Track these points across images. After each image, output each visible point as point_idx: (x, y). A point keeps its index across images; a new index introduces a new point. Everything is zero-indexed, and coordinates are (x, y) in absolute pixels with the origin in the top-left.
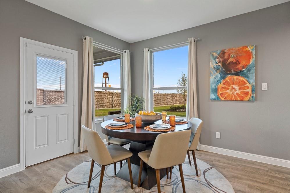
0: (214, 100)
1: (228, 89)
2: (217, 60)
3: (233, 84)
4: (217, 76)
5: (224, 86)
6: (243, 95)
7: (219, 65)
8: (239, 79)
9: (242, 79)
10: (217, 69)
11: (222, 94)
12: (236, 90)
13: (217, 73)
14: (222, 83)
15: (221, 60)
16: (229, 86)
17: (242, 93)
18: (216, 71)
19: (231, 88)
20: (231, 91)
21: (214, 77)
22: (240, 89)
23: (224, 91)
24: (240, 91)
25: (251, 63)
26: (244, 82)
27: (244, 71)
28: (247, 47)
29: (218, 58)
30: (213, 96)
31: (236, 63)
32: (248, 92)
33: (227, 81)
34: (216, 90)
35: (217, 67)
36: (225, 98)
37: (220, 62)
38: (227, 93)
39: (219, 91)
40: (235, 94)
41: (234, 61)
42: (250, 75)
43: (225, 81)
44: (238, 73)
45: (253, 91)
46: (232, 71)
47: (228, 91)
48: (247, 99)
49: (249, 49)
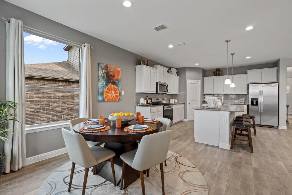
0: (101, 101)
1: (109, 93)
2: (103, 71)
3: (112, 90)
4: (103, 83)
5: (107, 91)
6: (116, 98)
7: (105, 75)
8: (115, 87)
9: (116, 87)
10: (103, 78)
11: (106, 97)
12: (113, 94)
13: (103, 80)
14: (106, 89)
15: (106, 71)
16: (110, 91)
17: (115, 96)
18: (103, 79)
19: (111, 92)
20: (111, 94)
21: (101, 83)
22: (115, 93)
23: (107, 94)
24: (115, 95)
25: (119, 78)
26: (117, 90)
27: (116, 82)
28: (118, 68)
29: (104, 69)
30: (100, 98)
31: (113, 76)
32: (118, 96)
33: (109, 88)
34: (102, 94)
35: (103, 76)
36: (108, 100)
37: (105, 73)
38: (109, 96)
39: (104, 94)
40: (113, 97)
41: (112, 75)
42: (119, 85)
43: (108, 87)
44: (114, 83)
45: (120, 95)
46: (112, 81)
47: (109, 94)
48: (117, 100)
49: (119, 69)
